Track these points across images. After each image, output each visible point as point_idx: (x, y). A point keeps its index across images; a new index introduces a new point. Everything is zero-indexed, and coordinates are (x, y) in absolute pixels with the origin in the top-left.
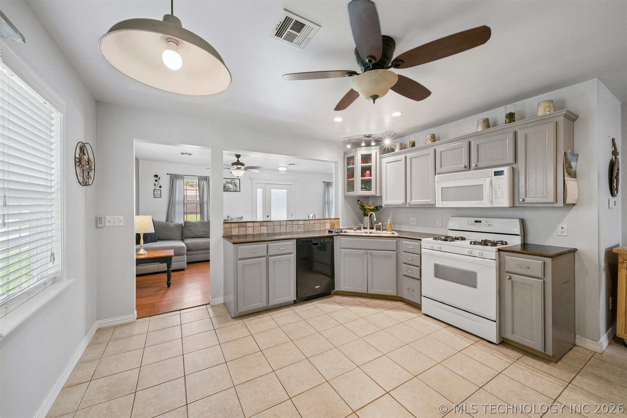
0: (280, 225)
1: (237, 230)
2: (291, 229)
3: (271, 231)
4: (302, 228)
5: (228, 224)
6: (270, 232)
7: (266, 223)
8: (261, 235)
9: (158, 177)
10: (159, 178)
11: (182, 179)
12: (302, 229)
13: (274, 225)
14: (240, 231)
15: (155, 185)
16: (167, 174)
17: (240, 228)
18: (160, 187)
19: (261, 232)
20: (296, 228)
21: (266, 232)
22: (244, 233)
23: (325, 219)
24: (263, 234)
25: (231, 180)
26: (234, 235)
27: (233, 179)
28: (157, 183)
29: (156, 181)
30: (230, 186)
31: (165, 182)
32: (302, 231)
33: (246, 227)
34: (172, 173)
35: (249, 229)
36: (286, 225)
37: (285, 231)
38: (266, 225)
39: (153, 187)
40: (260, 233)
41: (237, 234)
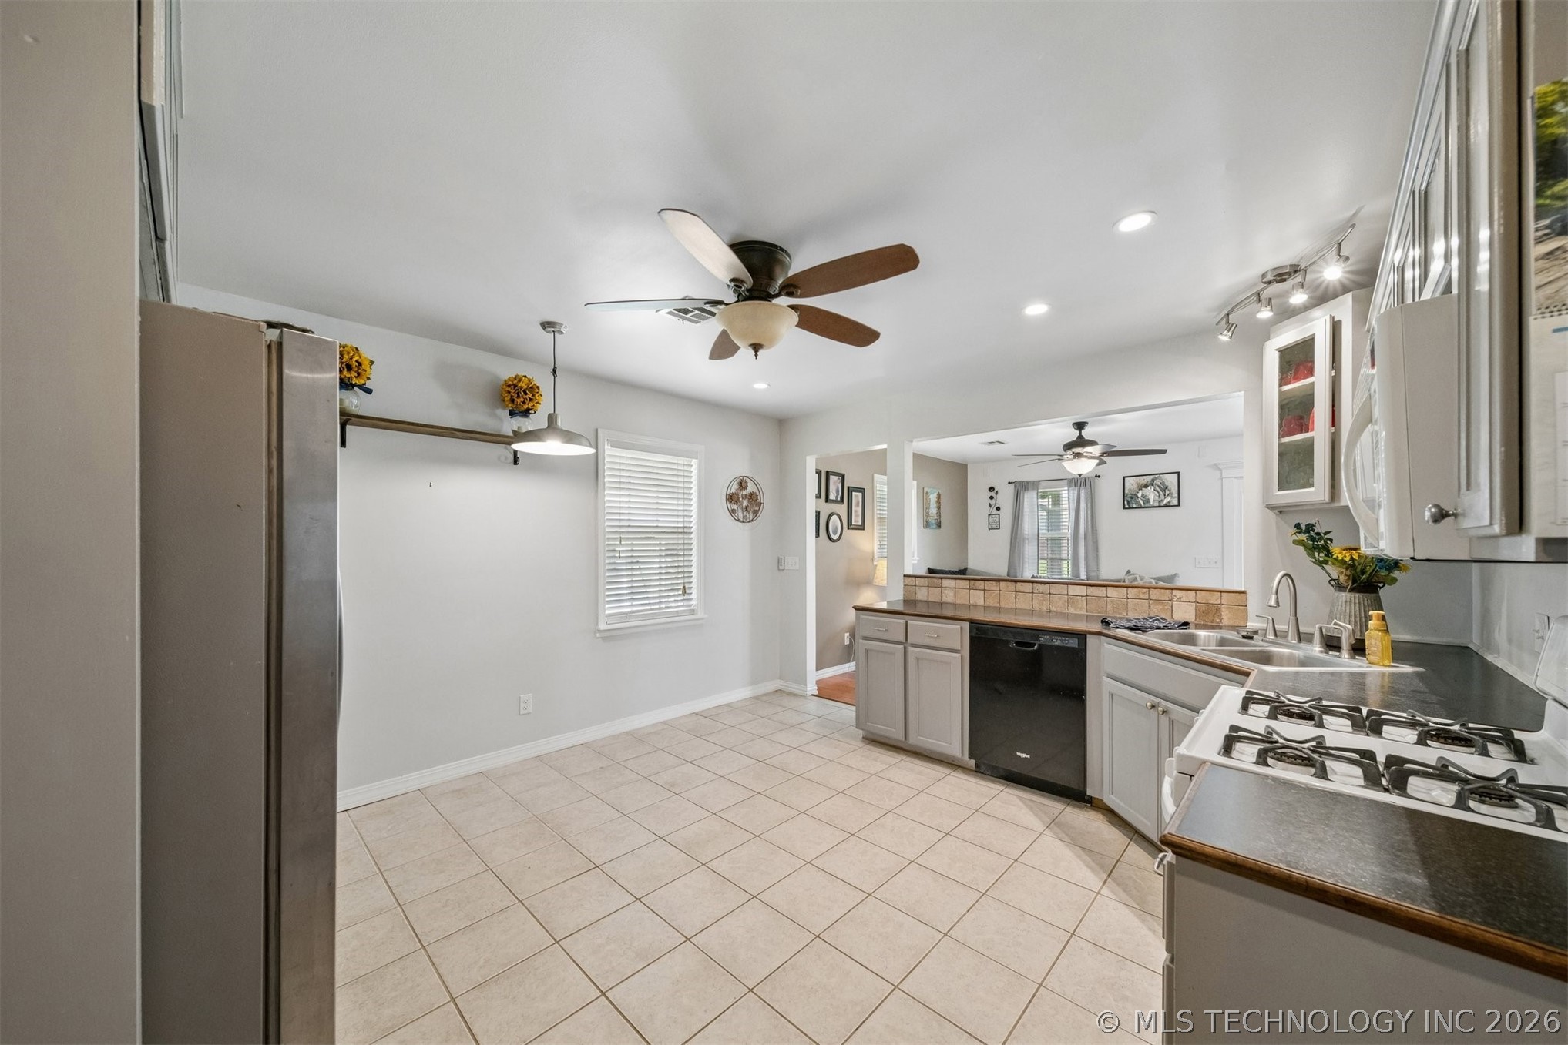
0: (1016, 591)
1: (925, 590)
2: (1046, 603)
3: (993, 603)
4: (1080, 606)
5: (910, 578)
6: (991, 605)
7: (982, 582)
8: (971, 607)
9: (995, 491)
10: (997, 493)
11: (1033, 489)
12: (1081, 609)
13: (1000, 591)
14: (930, 592)
15: (990, 505)
16: (1009, 483)
17: (930, 588)
18: (998, 509)
19: (971, 602)
20: (1061, 603)
21: (981, 602)
22: (937, 600)
23: (1172, 589)
24: (976, 606)
25: (1152, 477)
26: (921, 601)
27: (1156, 476)
28: (992, 502)
29: (991, 498)
30: (1151, 494)
31: (1005, 499)
32: (1082, 613)
33: (941, 587)
34: (1019, 480)
35: (946, 592)
36: (1033, 592)
37: (1028, 607)
38: (982, 587)
39: (987, 510)
40: (968, 603)
41: (925, 598)
